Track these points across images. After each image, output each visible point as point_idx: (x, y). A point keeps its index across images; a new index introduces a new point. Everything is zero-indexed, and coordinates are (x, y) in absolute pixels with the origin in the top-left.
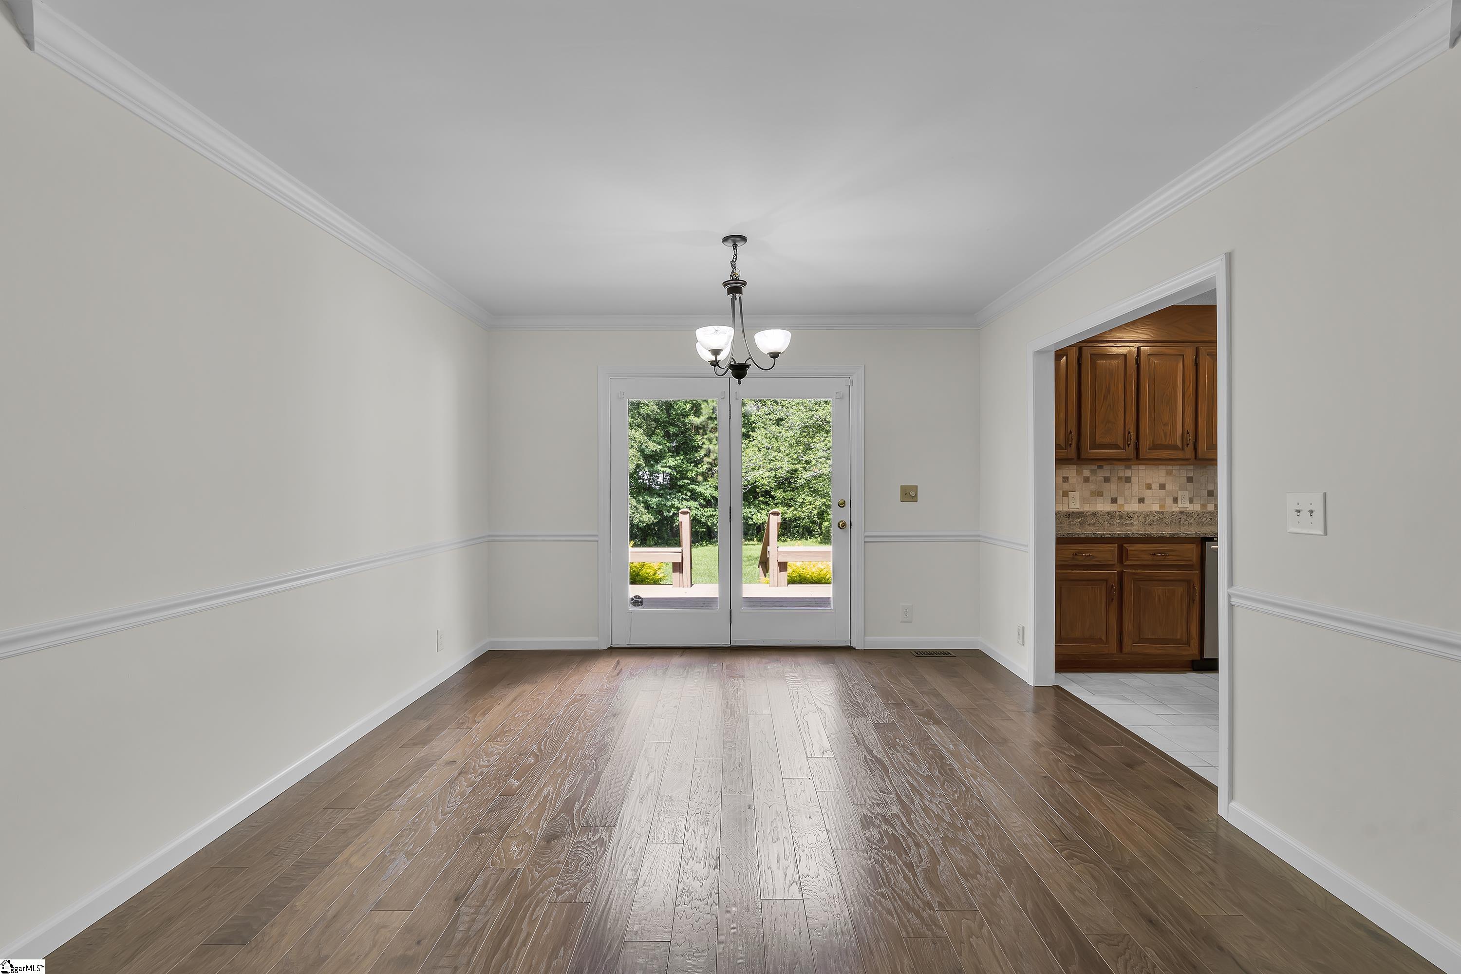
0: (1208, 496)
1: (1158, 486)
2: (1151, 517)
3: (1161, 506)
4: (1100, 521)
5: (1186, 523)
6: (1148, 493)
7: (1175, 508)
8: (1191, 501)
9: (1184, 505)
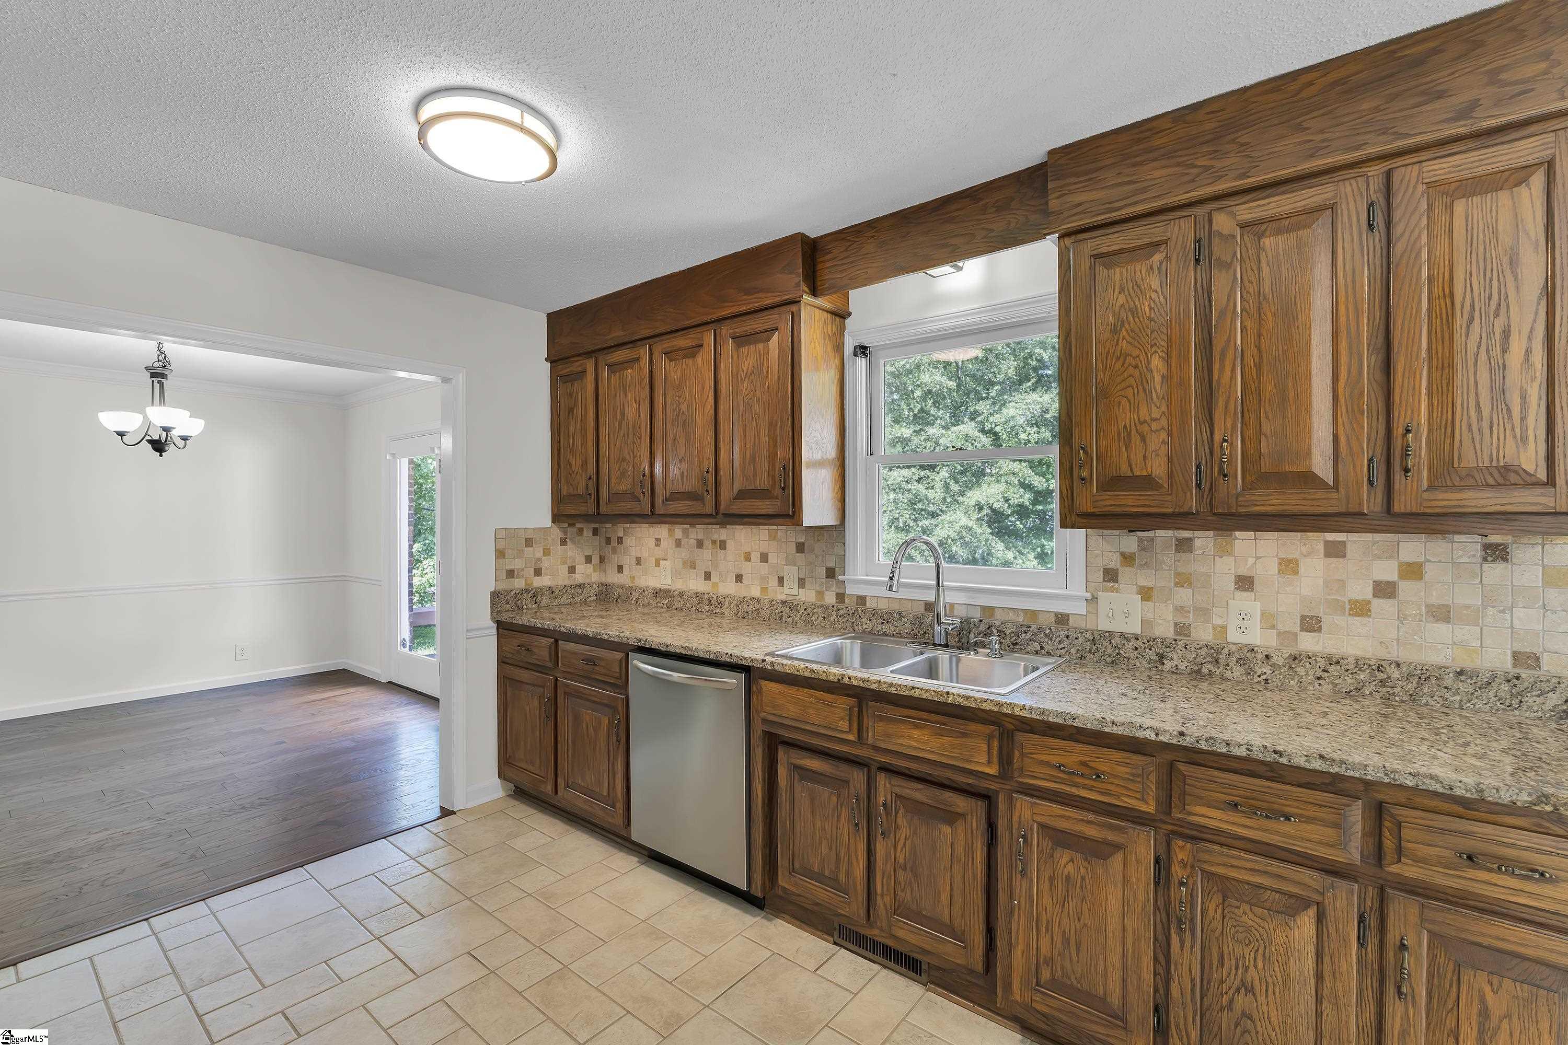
0: (827, 577)
1: (759, 556)
2: (745, 606)
3: (764, 590)
4: (688, 605)
5: (790, 620)
6: (747, 569)
7: (781, 594)
8: (801, 583)
9: (790, 591)
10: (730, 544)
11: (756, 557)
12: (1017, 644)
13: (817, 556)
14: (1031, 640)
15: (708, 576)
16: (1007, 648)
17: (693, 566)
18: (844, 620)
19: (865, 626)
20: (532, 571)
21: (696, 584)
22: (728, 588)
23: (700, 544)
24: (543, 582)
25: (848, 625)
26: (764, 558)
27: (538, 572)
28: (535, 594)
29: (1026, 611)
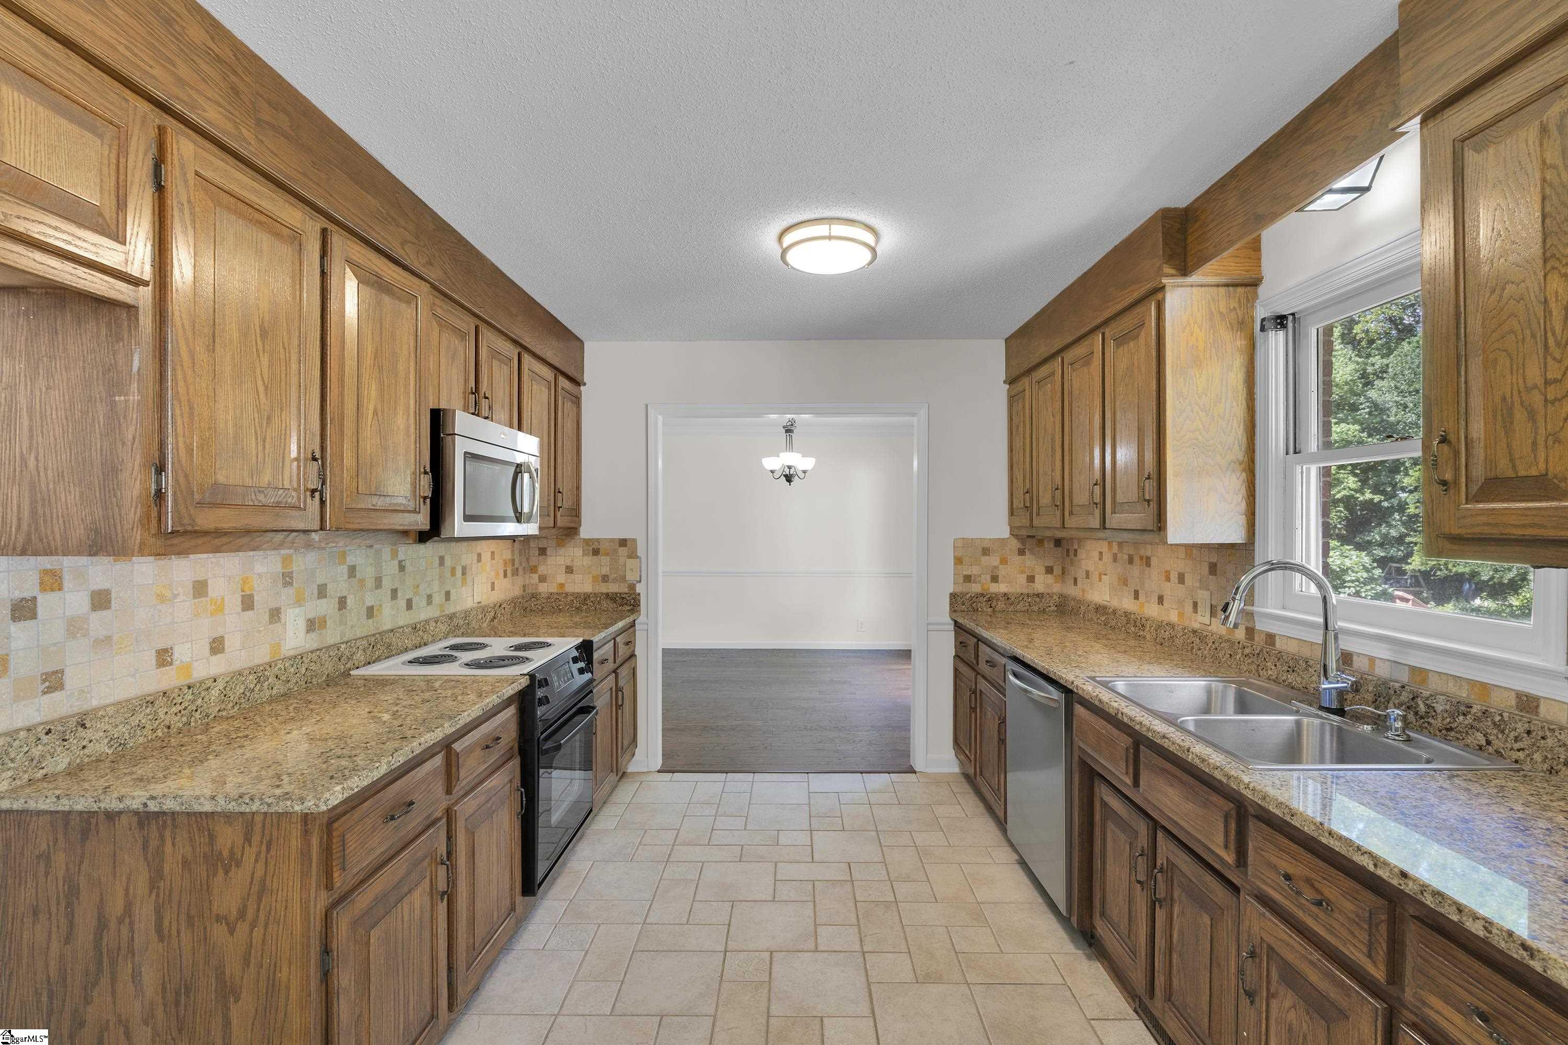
1: (1177, 576)
2: (1162, 631)
3: (1181, 615)
4: (1119, 624)
5: (1200, 653)
6: (1167, 589)
7: (1195, 622)
8: (1213, 611)
9: (1203, 619)
10: (1154, 561)
11: (1174, 576)
12: (1451, 729)
13: (1228, 581)
14: (1472, 727)
15: (1136, 595)
16: (1438, 733)
17: (1125, 582)
18: (1249, 661)
19: (1270, 672)
20: (988, 577)
21: (1127, 604)
22: (1152, 610)
23: (1131, 561)
24: (1001, 588)
25: (1253, 667)
26: (1181, 579)
27: (995, 579)
28: (991, 599)
29: (1472, 683)
